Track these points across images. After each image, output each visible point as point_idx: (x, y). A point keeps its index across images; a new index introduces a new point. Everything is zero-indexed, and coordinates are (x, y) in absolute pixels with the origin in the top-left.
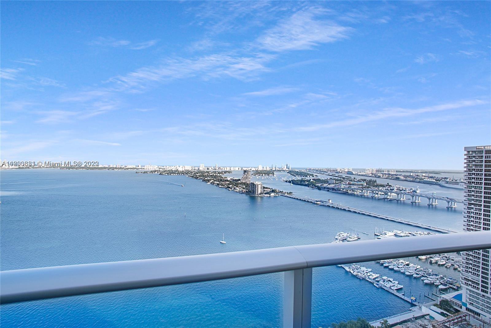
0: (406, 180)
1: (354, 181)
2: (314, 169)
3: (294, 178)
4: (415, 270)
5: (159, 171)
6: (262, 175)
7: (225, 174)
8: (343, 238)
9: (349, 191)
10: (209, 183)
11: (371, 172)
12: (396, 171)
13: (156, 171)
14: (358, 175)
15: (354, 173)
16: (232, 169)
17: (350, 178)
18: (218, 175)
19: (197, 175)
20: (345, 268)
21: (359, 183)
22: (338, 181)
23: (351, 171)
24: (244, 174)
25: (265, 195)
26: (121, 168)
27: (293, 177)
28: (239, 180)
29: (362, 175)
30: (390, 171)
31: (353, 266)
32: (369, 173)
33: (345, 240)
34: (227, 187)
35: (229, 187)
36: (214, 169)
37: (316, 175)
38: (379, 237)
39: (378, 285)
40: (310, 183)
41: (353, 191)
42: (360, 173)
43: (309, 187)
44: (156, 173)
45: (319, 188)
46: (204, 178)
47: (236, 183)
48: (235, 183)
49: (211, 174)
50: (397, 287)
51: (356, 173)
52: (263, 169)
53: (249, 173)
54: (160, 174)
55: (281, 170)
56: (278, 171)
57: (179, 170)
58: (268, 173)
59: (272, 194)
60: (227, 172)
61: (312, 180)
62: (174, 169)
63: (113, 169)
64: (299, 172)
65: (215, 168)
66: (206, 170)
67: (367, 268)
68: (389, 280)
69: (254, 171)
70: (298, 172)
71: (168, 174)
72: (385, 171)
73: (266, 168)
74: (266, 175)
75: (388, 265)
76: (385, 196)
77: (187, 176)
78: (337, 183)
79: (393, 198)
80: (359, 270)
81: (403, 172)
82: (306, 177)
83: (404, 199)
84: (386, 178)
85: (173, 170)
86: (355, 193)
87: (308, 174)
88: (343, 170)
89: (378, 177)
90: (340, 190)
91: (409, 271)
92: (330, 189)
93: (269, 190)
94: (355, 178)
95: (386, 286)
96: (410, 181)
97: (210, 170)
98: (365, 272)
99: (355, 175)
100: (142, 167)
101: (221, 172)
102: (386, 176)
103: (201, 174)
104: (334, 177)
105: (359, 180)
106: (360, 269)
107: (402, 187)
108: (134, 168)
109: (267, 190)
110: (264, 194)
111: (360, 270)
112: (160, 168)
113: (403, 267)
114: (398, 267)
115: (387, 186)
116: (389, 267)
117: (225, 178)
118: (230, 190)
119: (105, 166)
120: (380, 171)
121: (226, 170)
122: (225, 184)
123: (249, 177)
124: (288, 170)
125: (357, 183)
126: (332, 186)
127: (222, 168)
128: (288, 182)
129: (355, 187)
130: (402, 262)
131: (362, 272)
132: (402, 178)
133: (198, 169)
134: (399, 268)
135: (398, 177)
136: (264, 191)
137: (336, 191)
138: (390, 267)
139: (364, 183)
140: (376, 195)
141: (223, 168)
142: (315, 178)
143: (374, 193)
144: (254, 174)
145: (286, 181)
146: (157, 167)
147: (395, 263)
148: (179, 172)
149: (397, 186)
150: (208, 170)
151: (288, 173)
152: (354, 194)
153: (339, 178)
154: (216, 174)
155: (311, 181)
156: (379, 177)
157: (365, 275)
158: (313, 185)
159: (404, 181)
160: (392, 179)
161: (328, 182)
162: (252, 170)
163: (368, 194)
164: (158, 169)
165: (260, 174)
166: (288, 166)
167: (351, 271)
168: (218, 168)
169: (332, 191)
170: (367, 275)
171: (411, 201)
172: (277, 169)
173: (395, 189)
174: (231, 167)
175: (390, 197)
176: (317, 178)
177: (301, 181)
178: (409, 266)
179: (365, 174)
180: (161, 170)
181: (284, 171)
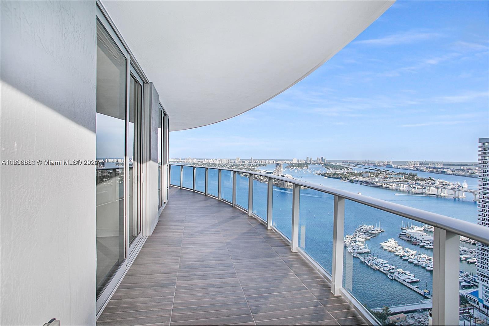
0: (453, 174)
1: (392, 175)
2: (351, 162)
3: (328, 171)
5: (197, 164)
6: (296, 168)
7: (260, 167)
8: (365, 230)
9: (383, 184)
10: (243, 176)
11: (414, 165)
12: (443, 165)
13: (195, 164)
14: (398, 168)
15: (393, 166)
16: (267, 162)
17: (387, 171)
18: (253, 167)
19: (232, 167)
20: (360, 258)
21: (397, 177)
22: (373, 174)
23: (390, 164)
24: (277, 167)
27: (327, 170)
28: (272, 172)
29: (403, 169)
30: (436, 164)
31: (369, 257)
32: (411, 166)
33: (368, 233)
36: (249, 162)
37: (351, 168)
38: (404, 231)
39: (391, 276)
40: (343, 176)
41: (388, 185)
42: (400, 167)
43: (341, 180)
45: (351, 181)
49: (246, 167)
50: (412, 280)
51: (396, 166)
52: (298, 162)
53: (281, 165)
55: (316, 163)
56: (313, 164)
57: (216, 163)
58: (301, 166)
60: (262, 165)
64: (334, 165)
65: (250, 161)
66: (242, 163)
67: (384, 260)
68: (405, 273)
69: (288, 164)
72: (430, 164)
73: (301, 161)
74: (300, 168)
75: (408, 258)
76: (422, 190)
78: (373, 177)
79: (432, 192)
80: (375, 261)
81: (453, 165)
82: (340, 170)
83: (444, 193)
84: (430, 172)
85: (210, 163)
86: (390, 187)
87: (344, 167)
88: (383, 163)
89: (420, 171)
90: (373, 184)
91: (429, 266)
92: (363, 182)
94: (393, 172)
95: (400, 278)
96: (459, 175)
97: (245, 163)
98: (380, 263)
99: (394, 168)
100: (183, 161)
101: (256, 165)
102: (430, 170)
103: (236, 167)
104: (370, 171)
105: (398, 173)
106: (377, 260)
107: (445, 181)
112: (198, 162)
113: (424, 262)
114: (418, 261)
115: (428, 180)
116: (408, 260)
118: (262, 182)
120: (424, 165)
121: (261, 163)
123: (281, 169)
124: (323, 163)
125: (394, 177)
126: (367, 179)
127: (257, 161)
128: (321, 175)
129: (392, 180)
130: (424, 257)
131: (377, 263)
132: (449, 171)
133: (234, 162)
135: (445, 170)
137: (369, 184)
139: (402, 176)
140: (413, 190)
141: (258, 161)
142: (350, 171)
143: (412, 188)
144: (288, 167)
145: (319, 174)
146: (196, 160)
147: (417, 257)
148: (215, 165)
149: (440, 180)
150: (244, 164)
151: (323, 166)
152: (389, 188)
153: (376, 172)
154: (251, 167)
155: (344, 174)
156: (422, 170)
157: (380, 266)
158: (346, 178)
159: (451, 174)
160: (437, 172)
161: (362, 175)
162: (287, 163)
163: (404, 188)
164: (196, 162)
165: (293, 167)
166: (324, 159)
167: (366, 262)
168: (253, 161)
169: (365, 184)
170: (382, 266)
171: (453, 196)
172: (312, 162)
173: (436, 183)
174: (267, 160)
175: (429, 191)
176: (352, 171)
177: (334, 174)
178: (431, 260)
179: (406, 167)
180: (199, 163)
181: (319, 164)
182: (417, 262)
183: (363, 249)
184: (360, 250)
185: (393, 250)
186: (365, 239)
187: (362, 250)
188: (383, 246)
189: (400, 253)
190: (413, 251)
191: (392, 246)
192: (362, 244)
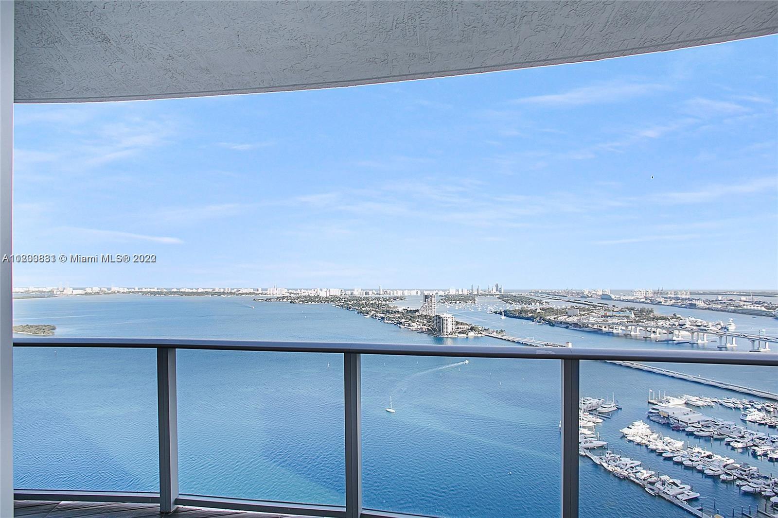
0: (709, 309)
1: (613, 311)
2: (543, 291)
3: (508, 307)
4: (724, 467)
5: (289, 298)
6: (456, 303)
7: (395, 302)
8: (590, 407)
9: (603, 327)
10: (368, 316)
11: (645, 295)
12: (691, 294)
13: (285, 297)
14: (620, 300)
15: (613, 297)
16: (406, 293)
17: (605, 306)
18: (384, 303)
19: (349, 303)
20: (592, 458)
21: (622, 314)
22: (584, 311)
23: (607, 294)
24: (425, 301)
25: (459, 335)
26: (231, 293)
27: (507, 305)
28: (417, 311)
29: (628, 301)
30: (679, 293)
31: (607, 455)
32: (641, 297)
33: (595, 411)
34: (397, 323)
35: (401, 323)
36: (377, 294)
37: (546, 301)
38: (655, 407)
39: (652, 489)
40: (535, 315)
41: (610, 328)
42: (624, 298)
43: (533, 321)
44: (285, 300)
45: (551, 323)
46: (361, 309)
47: (411, 317)
48: (411, 315)
49: (371, 302)
50: (688, 495)
51: (617, 296)
52: (457, 293)
53: (433, 299)
54: (291, 302)
55: (487, 293)
56: (482, 295)
57: (320, 295)
58: (463, 299)
59: (472, 334)
60: (398, 297)
61: (538, 309)
62: (313, 294)
63: (219, 295)
64: (518, 297)
65: (379, 292)
66: (364, 296)
67: (633, 460)
68: (674, 483)
69: (442, 296)
70: (515, 296)
71: (303, 302)
72: (669, 293)
73: (462, 291)
74: (462, 302)
75: (672, 456)
76: (668, 336)
77: (333, 305)
78: (584, 315)
79: (683, 339)
80: (618, 462)
81: (704, 294)
82: (529, 304)
83: (704, 340)
84: (672, 306)
85: (311, 295)
86: (615, 331)
87: (533, 300)
88: (595, 293)
89: (656, 304)
90: (586, 327)
91: (711, 468)
92: (570, 324)
93: (465, 326)
94: (614, 306)
95: (668, 492)
96: (717, 310)
97: (370, 296)
98: (628, 466)
99: (615, 300)
100: (264, 292)
101: (388, 298)
102: (672, 301)
103: (355, 302)
104: (578, 305)
105: (622, 309)
106: (620, 460)
107: (700, 320)
108: (251, 293)
109: (463, 327)
110: (457, 334)
111: (620, 462)
112: (291, 293)
113: (700, 460)
114: (690, 460)
115: (673, 319)
117: (394, 307)
118: (402, 327)
119: (207, 290)
120: (661, 294)
121: (395, 295)
122: (394, 318)
123: (433, 305)
124: (499, 293)
125: (618, 314)
126: (574, 319)
127: (390, 292)
128: (499, 313)
129: (616, 320)
130: (698, 452)
131: (623, 466)
132: (701, 304)
133: (352, 294)
134: (692, 461)
135: (694, 303)
136: (458, 328)
137: (580, 327)
138: (674, 459)
139: (631, 314)
140: (653, 335)
141: (392, 292)
142: (545, 306)
143: (650, 332)
144: (442, 301)
145: (496, 313)
146: (286, 291)
147: (686, 453)
148: (320, 298)
149: (691, 319)
150: (367, 296)
151: (499, 298)
152: (613, 333)
153: (587, 307)
154: (380, 302)
155: (537, 312)
156: (659, 303)
157: (629, 470)
158: (541, 318)
159: (705, 309)
160: (683, 306)
161: (567, 313)
162: (439, 295)
163: (638, 333)
164: (287, 295)
165: (451, 301)
166: (499, 287)
167: (603, 464)
168: (383, 291)
169: (573, 328)
170: (632, 470)
171: (718, 344)
172: (480, 292)
173: (687, 324)
174: (405, 290)
175: (679, 337)
176: (548, 306)
177: (521, 312)
178: (712, 458)
179: (633, 298)
180: (292, 295)
181: (493, 295)
182: (690, 463)
183: (594, 442)
184: (590, 443)
185: (644, 441)
186: (593, 422)
187: (592, 442)
188: (626, 434)
189: (657, 447)
190: (677, 442)
191: (640, 433)
192: (590, 432)
